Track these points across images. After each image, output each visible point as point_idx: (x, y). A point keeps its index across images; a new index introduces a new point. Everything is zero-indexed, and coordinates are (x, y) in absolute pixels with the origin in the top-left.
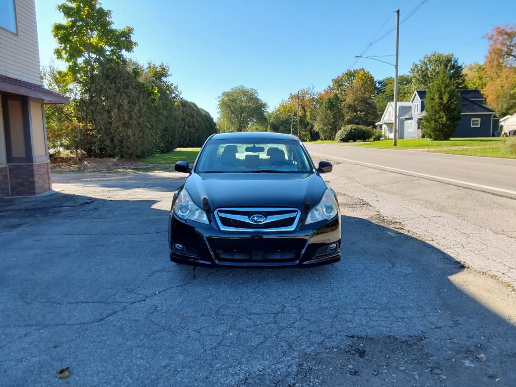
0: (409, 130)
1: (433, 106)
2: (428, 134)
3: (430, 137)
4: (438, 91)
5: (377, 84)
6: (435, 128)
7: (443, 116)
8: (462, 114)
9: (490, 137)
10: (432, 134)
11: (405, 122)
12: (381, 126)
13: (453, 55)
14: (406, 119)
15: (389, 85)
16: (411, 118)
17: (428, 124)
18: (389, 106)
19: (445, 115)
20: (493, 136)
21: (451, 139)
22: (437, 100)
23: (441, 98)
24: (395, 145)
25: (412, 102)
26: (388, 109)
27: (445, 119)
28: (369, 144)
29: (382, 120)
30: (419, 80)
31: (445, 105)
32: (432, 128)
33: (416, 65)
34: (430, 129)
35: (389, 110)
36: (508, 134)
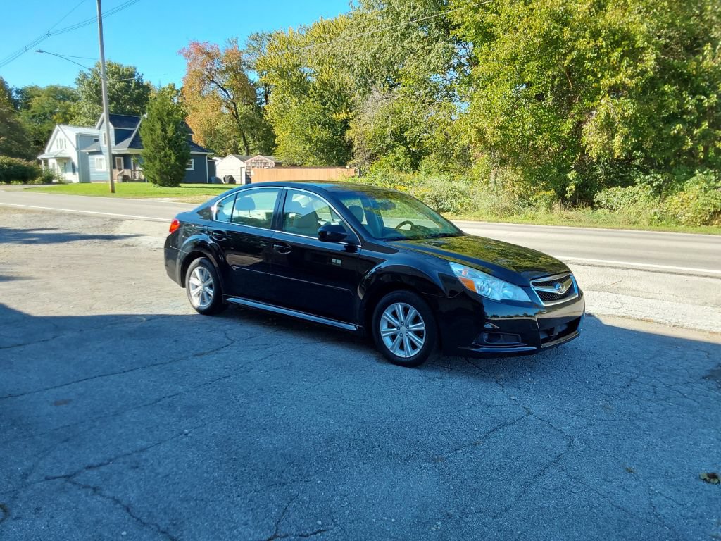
0: (98, 170)
1: (153, 140)
2: (151, 178)
3: (155, 182)
4: (159, 119)
5: (14, 94)
6: (160, 171)
7: (171, 154)
8: (192, 152)
9: (206, 183)
10: (157, 178)
11: (90, 157)
12: (46, 161)
13: (135, 69)
14: (91, 153)
15: (37, 98)
16: (100, 153)
17: (151, 164)
18: (58, 131)
19: (174, 153)
20: (210, 182)
21: (181, 185)
22: (159, 132)
23: (164, 130)
24: (113, 191)
25: (99, 128)
26: (56, 136)
27: (173, 158)
28: (54, 189)
29: (46, 151)
30: (91, 97)
31: (170, 140)
32: (156, 169)
33: (85, 75)
34: (154, 170)
35: (58, 137)
36: (223, 180)
